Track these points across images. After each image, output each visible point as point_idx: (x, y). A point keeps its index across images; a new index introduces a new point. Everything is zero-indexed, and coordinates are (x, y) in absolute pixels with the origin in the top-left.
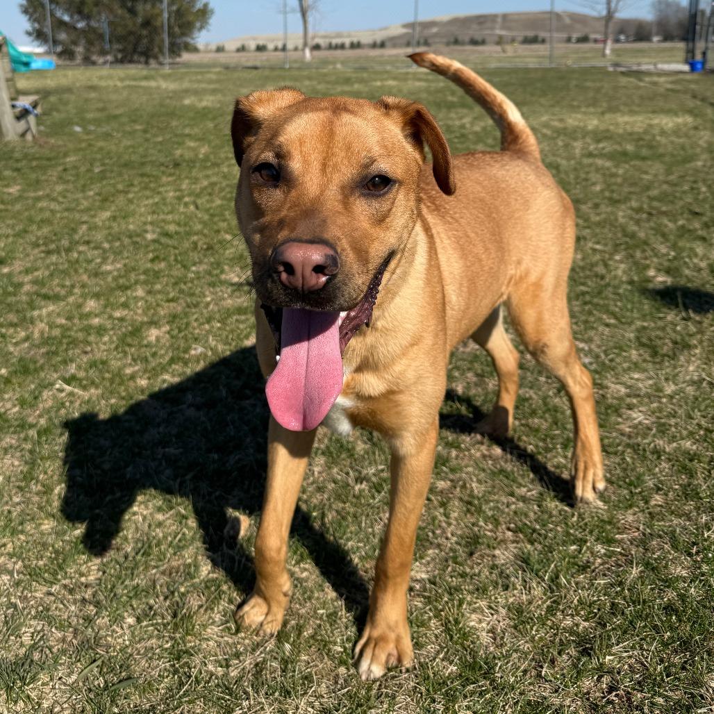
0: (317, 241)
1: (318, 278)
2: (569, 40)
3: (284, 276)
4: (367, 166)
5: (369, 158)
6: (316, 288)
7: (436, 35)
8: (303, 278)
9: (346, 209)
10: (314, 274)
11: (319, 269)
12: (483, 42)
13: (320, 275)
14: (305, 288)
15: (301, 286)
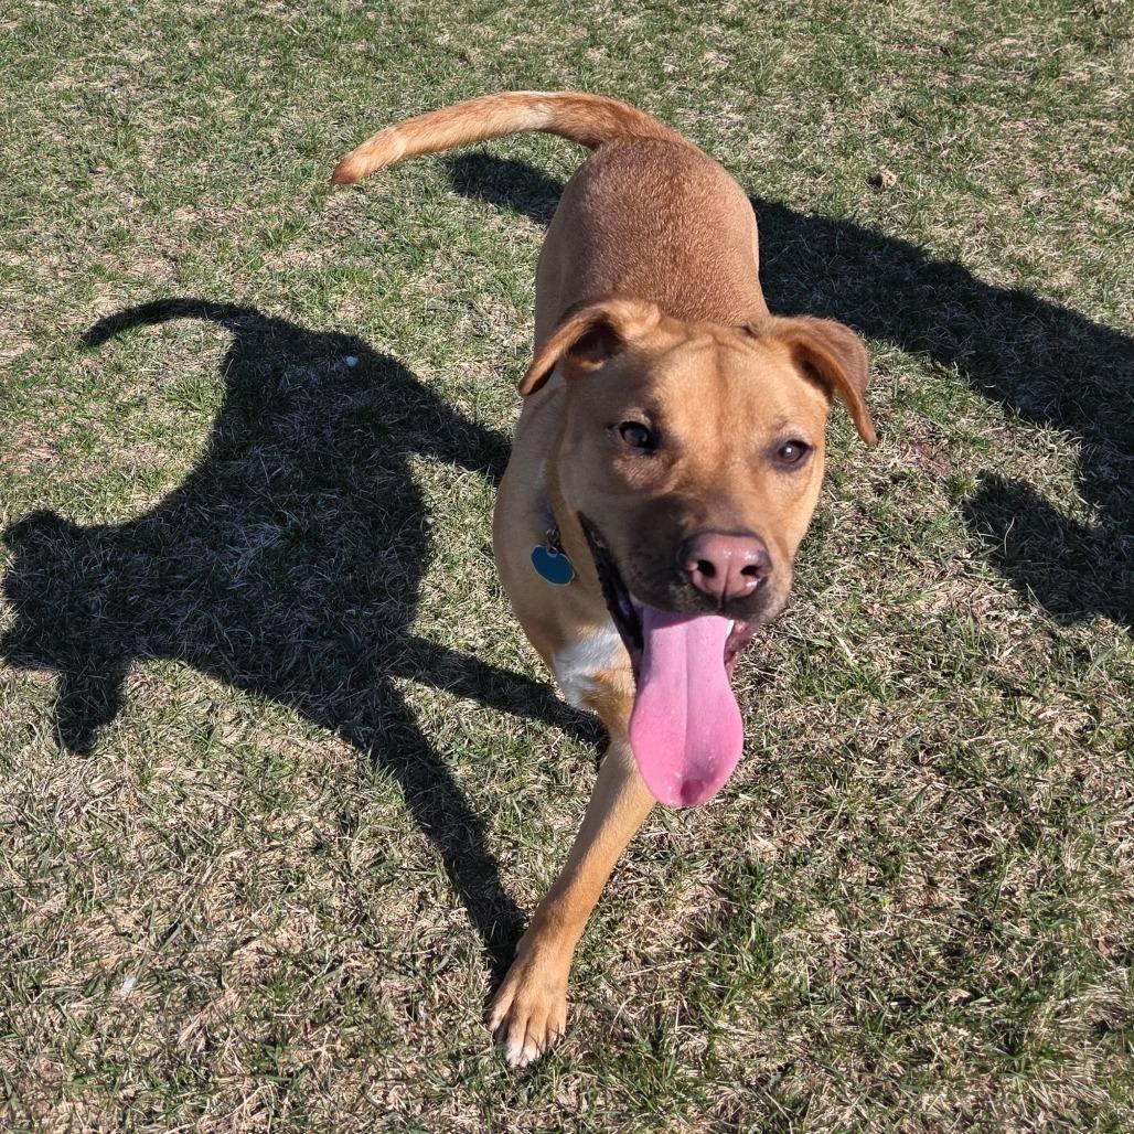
0: (742, 533)
1: (746, 581)
3: (698, 577)
4: (778, 428)
5: (781, 417)
6: (742, 594)
8: (727, 581)
9: (756, 487)
10: (742, 577)
11: (749, 571)
13: (750, 578)
14: (728, 593)
15: (721, 590)
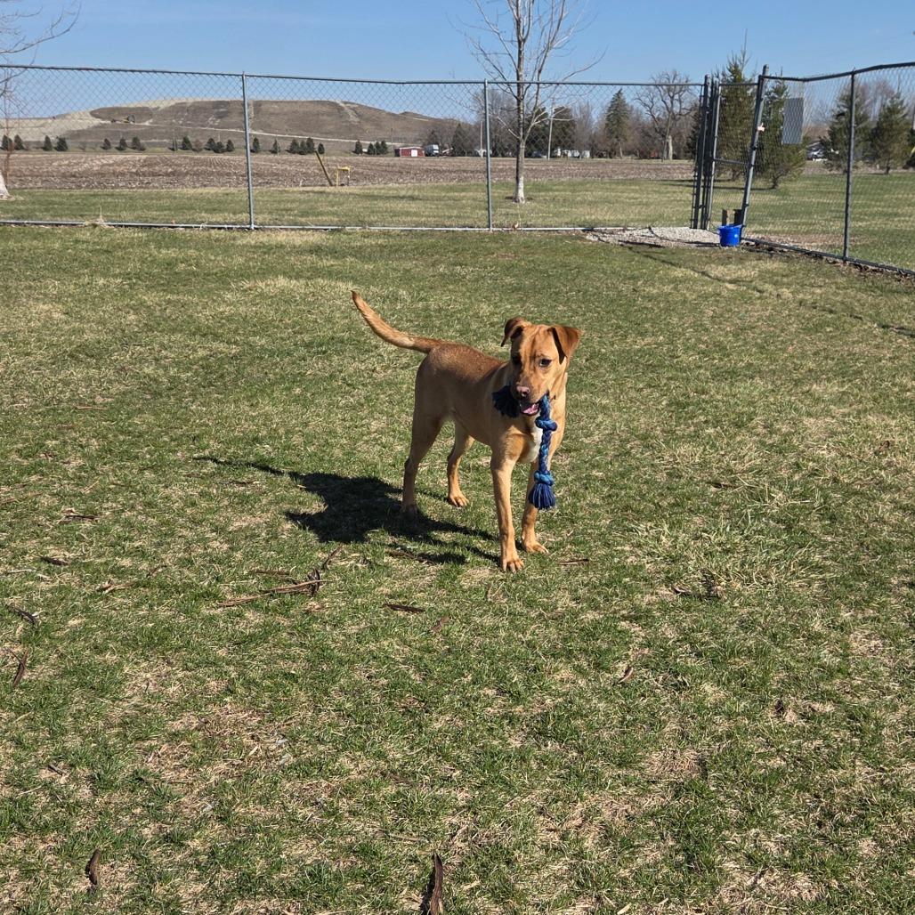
2: (358, 150)
7: (150, 133)
12: (230, 148)
